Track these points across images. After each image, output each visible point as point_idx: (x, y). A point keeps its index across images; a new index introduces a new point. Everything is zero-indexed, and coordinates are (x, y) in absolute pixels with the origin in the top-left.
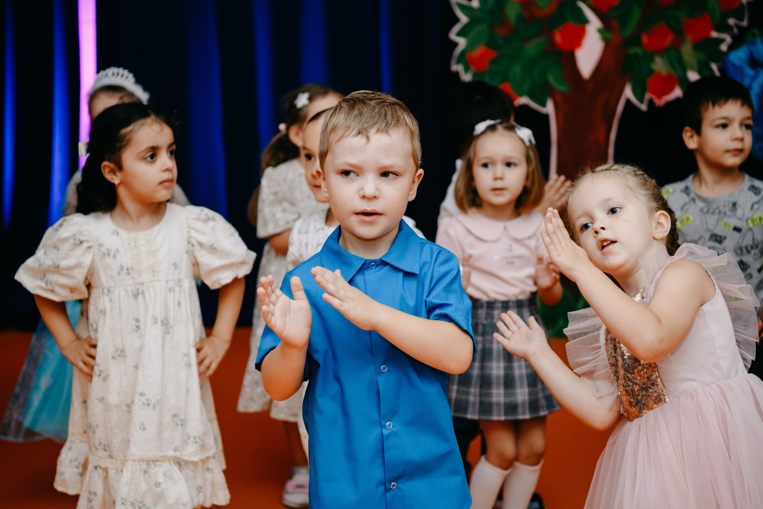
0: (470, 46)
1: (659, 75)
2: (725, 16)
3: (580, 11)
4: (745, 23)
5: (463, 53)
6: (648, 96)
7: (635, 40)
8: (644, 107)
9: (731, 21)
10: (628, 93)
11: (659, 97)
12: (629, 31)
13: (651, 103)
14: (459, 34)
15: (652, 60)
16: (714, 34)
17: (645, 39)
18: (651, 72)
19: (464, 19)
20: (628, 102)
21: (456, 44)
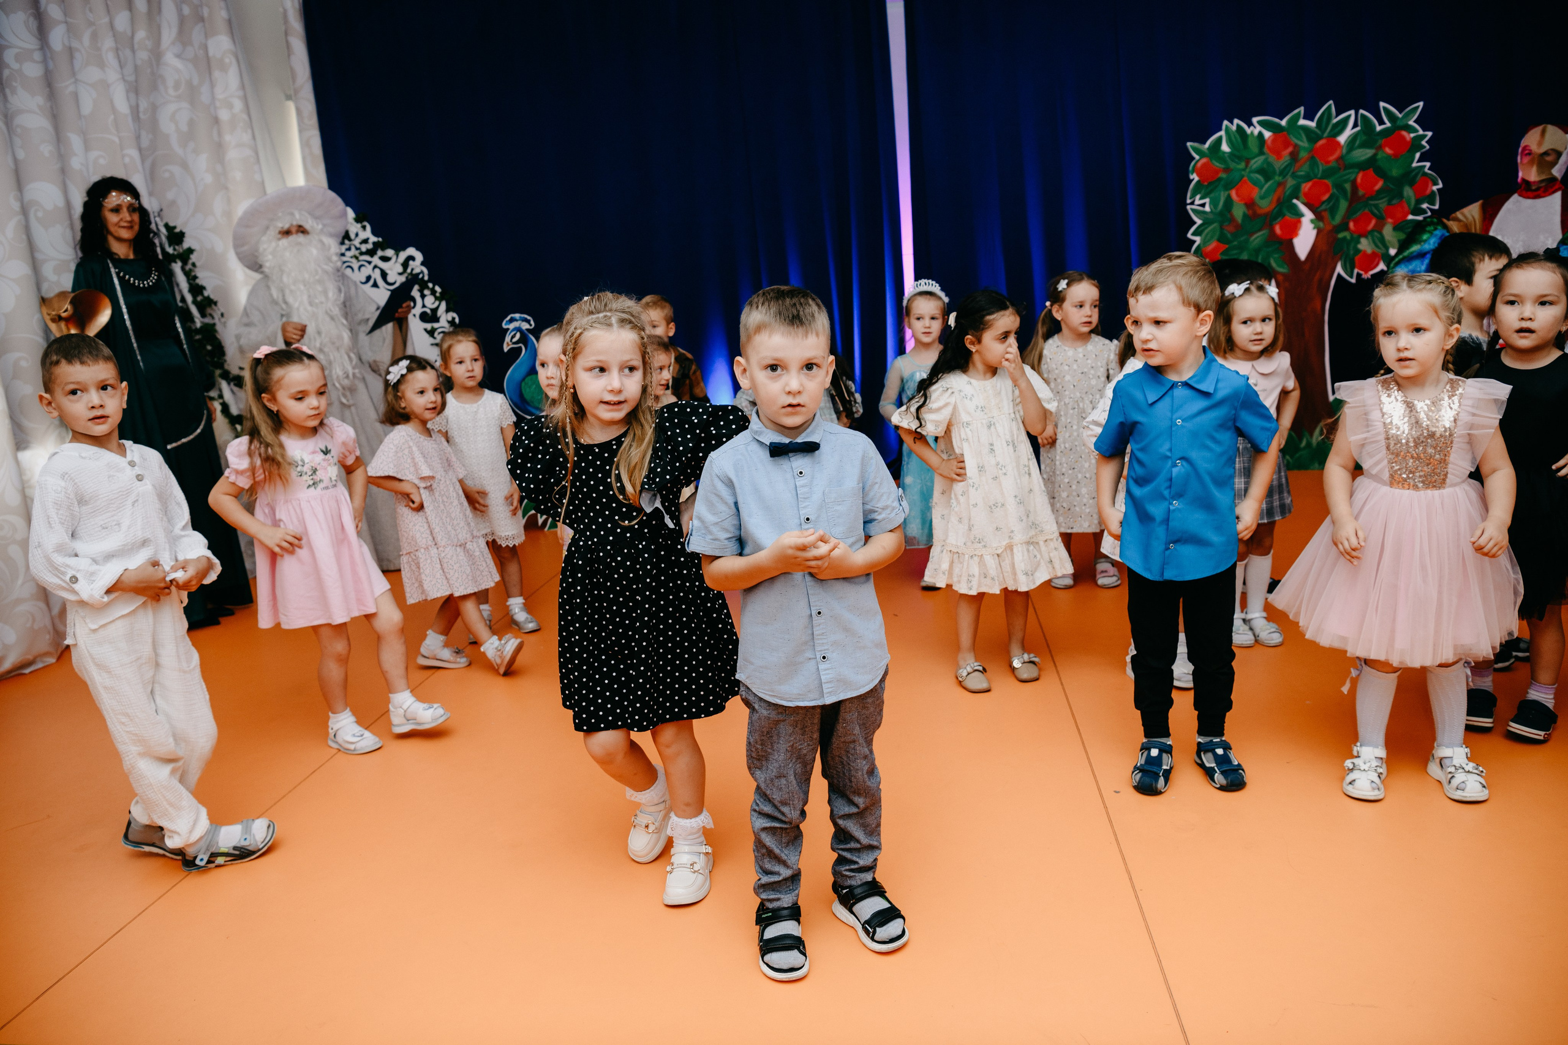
0: (1204, 242)
1: (1365, 252)
2: (1419, 202)
3: (1295, 206)
4: (1437, 207)
5: (1199, 246)
6: (1356, 271)
7: (1344, 226)
8: (1353, 281)
9: (1425, 206)
10: (1339, 269)
11: (1366, 272)
12: (1338, 219)
13: (1359, 275)
14: (1195, 234)
15: (1359, 242)
16: (1410, 217)
17: (1351, 225)
18: (1358, 251)
19: (1199, 222)
20: (1339, 275)
21: (1194, 242)
